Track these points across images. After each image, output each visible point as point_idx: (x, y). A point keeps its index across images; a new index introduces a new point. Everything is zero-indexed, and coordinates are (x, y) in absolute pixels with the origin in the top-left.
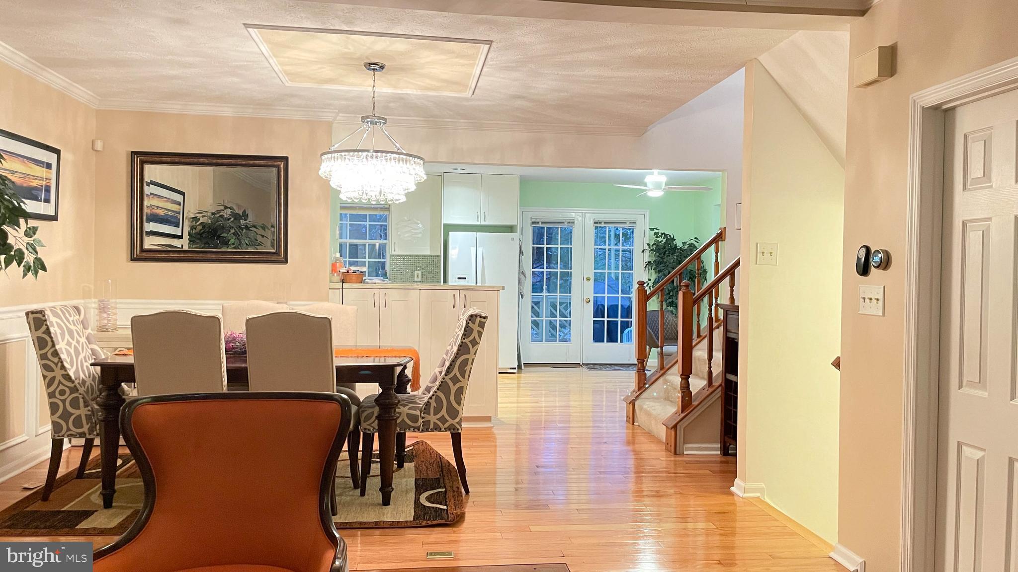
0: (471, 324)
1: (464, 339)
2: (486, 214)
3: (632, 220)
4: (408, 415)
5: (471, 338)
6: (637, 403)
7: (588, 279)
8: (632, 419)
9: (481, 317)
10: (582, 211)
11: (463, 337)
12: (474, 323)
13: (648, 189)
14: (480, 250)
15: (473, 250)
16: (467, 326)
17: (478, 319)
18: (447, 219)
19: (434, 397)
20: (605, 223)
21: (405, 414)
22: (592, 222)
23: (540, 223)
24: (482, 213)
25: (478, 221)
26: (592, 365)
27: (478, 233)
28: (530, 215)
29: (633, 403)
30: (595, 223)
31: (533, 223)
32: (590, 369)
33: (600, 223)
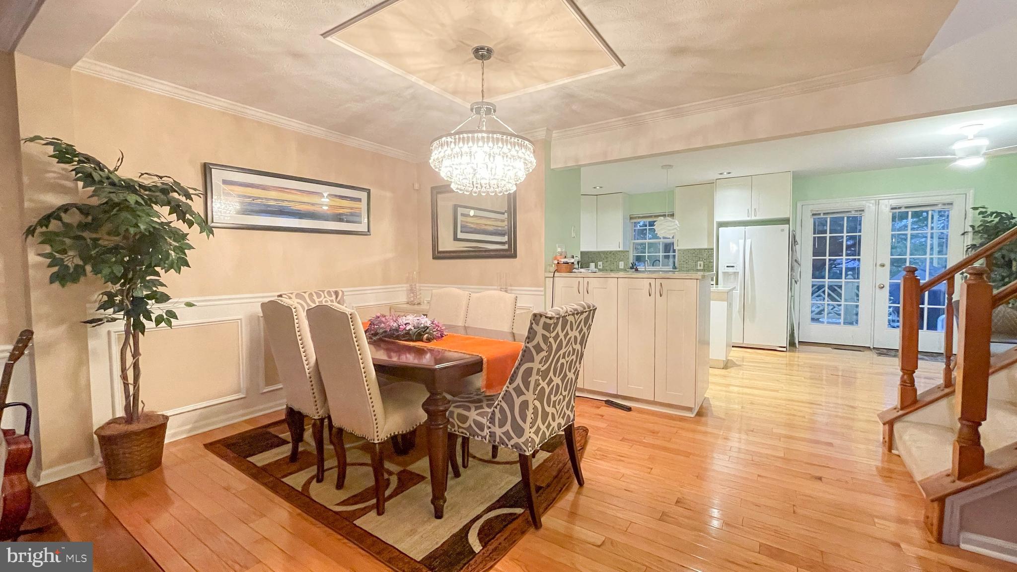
0: (534, 326)
1: (528, 343)
2: (757, 210)
3: (949, 201)
4: (475, 421)
5: (535, 342)
6: (897, 427)
7: (883, 265)
8: (890, 443)
9: (546, 317)
10: (875, 199)
11: (527, 341)
12: (538, 324)
13: (957, 157)
14: (748, 242)
15: (741, 242)
16: (531, 328)
17: (543, 320)
18: (719, 217)
19: (498, 407)
20: (906, 207)
21: (472, 420)
22: (888, 209)
23: (822, 215)
24: (753, 209)
25: (748, 216)
26: (885, 351)
27: (746, 227)
28: (811, 207)
29: (891, 424)
30: (892, 209)
31: (813, 215)
32: (880, 354)
33: (900, 208)
